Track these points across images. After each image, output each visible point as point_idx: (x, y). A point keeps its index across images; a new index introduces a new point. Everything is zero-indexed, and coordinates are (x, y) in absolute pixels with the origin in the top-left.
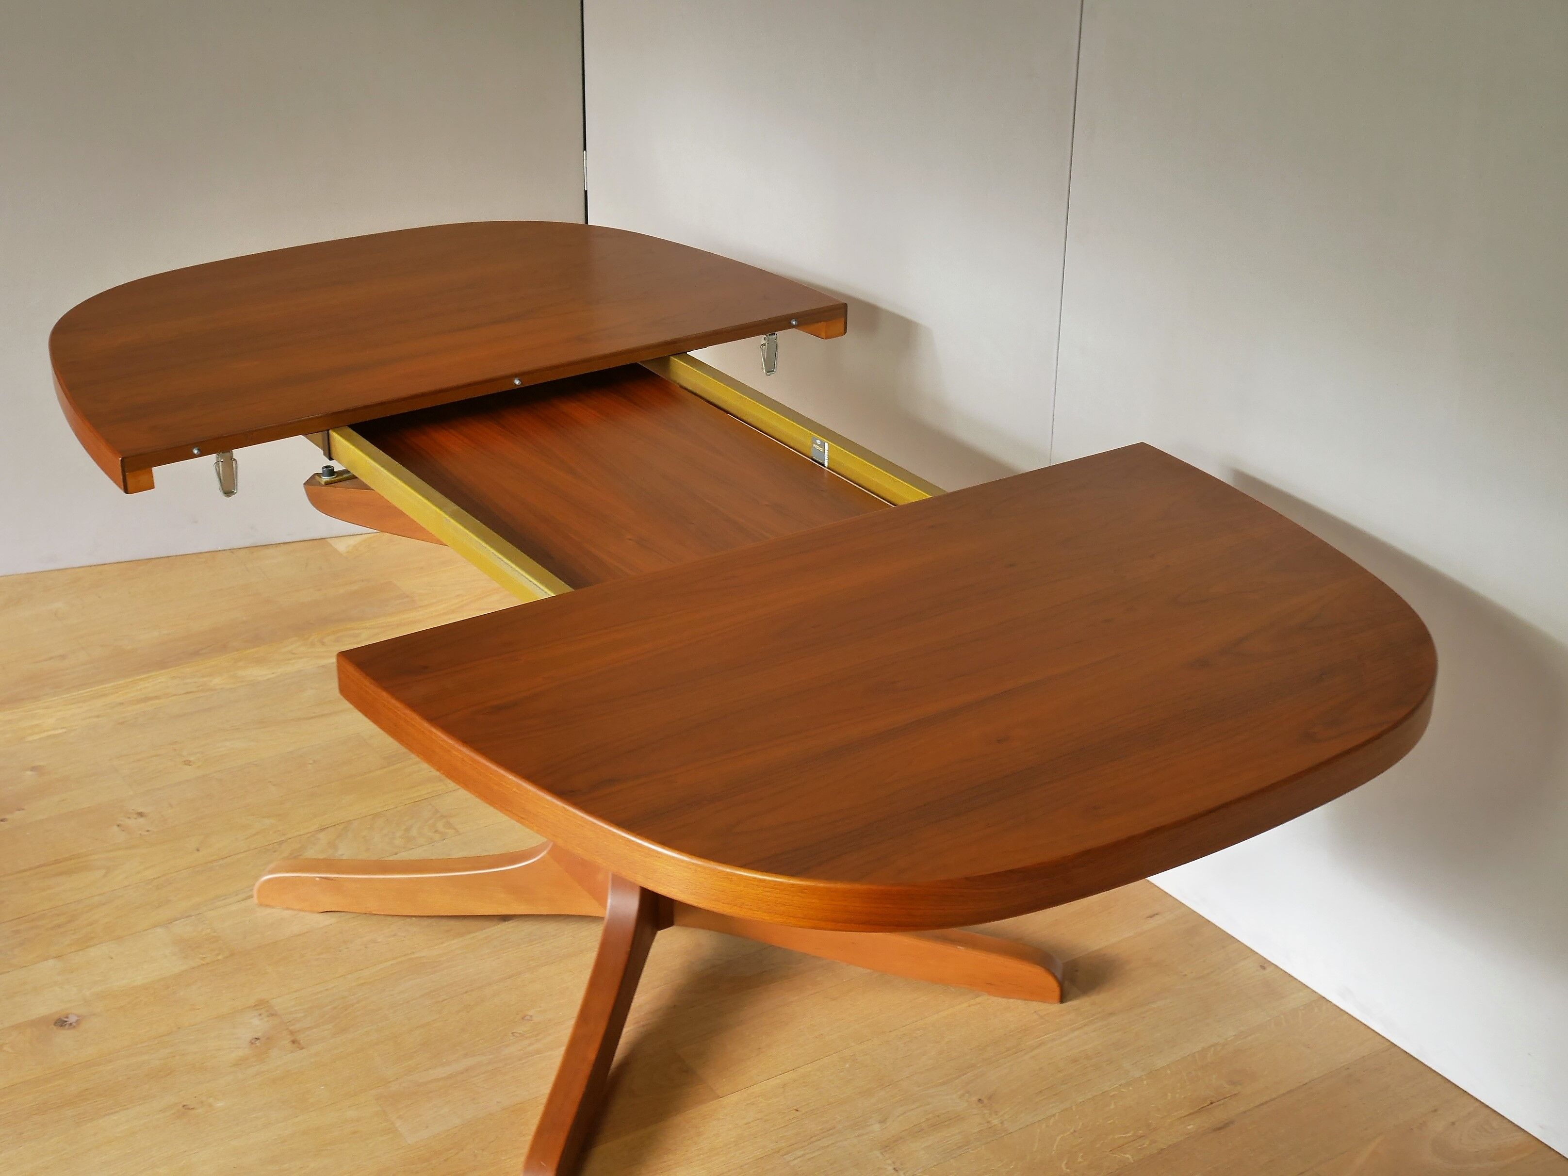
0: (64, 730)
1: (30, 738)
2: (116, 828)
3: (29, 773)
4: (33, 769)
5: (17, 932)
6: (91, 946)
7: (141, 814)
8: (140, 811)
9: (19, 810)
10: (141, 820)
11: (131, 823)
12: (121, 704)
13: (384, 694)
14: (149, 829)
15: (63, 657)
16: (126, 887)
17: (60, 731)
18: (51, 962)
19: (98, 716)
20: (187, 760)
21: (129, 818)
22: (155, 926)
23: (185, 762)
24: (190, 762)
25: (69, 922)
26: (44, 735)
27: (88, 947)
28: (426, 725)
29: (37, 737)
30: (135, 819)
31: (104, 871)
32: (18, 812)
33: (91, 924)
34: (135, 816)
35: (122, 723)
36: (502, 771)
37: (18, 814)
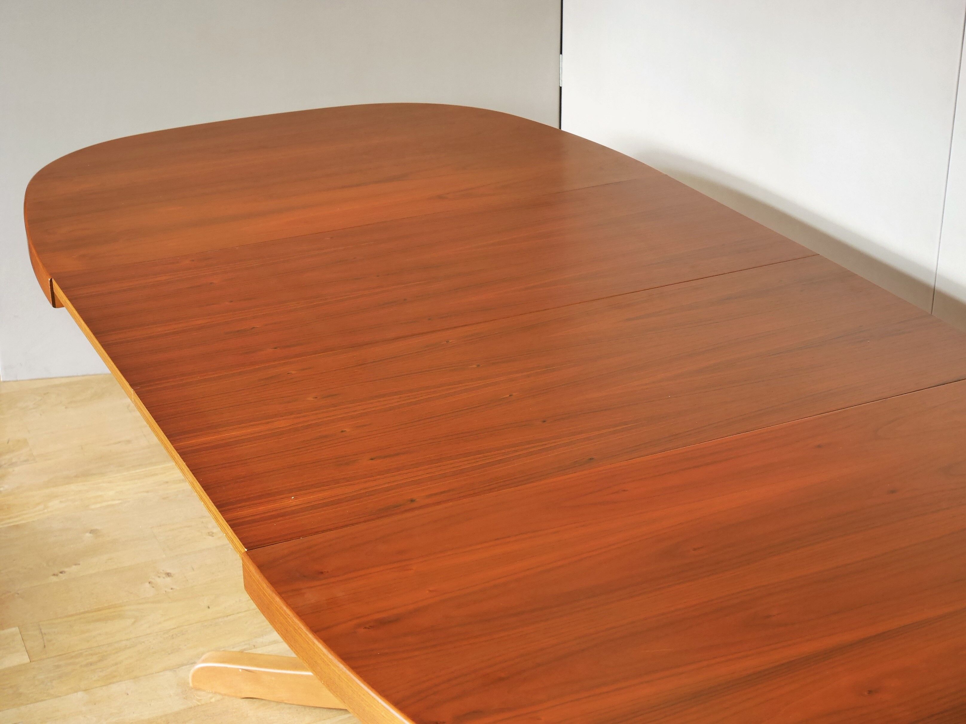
0: (120, 502)
1: (93, 507)
2: (147, 585)
3: (88, 535)
4: (92, 531)
5: (58, 667)
6: (113, 683)
7: (168, 575)
8: (168, 571)
9: (76, 565)
10: (168, 579)
11: (159, 581)
12: (167, 482)
13: (278, 599)
14: (174, 587)
15: (129, 442)
16: (147, 634)
17: (117, 502)
18: (80, 695)
19: (148, 492)
20: (211, 532)
21: (159, 577)
22: (165, 670)
23: (209, 533)
24: (213, 533)
25: (99, 661)
26: (105, 504)
27: (110, 683)
28: (310, 636)
29: (98, 505)
30: (164, 578)
31: (133, 620)
32: (74, 567)
33: (116, 664)
34: (164, 576)
35: (164, 498)
36: (373, 694)
37: (74, 568)
